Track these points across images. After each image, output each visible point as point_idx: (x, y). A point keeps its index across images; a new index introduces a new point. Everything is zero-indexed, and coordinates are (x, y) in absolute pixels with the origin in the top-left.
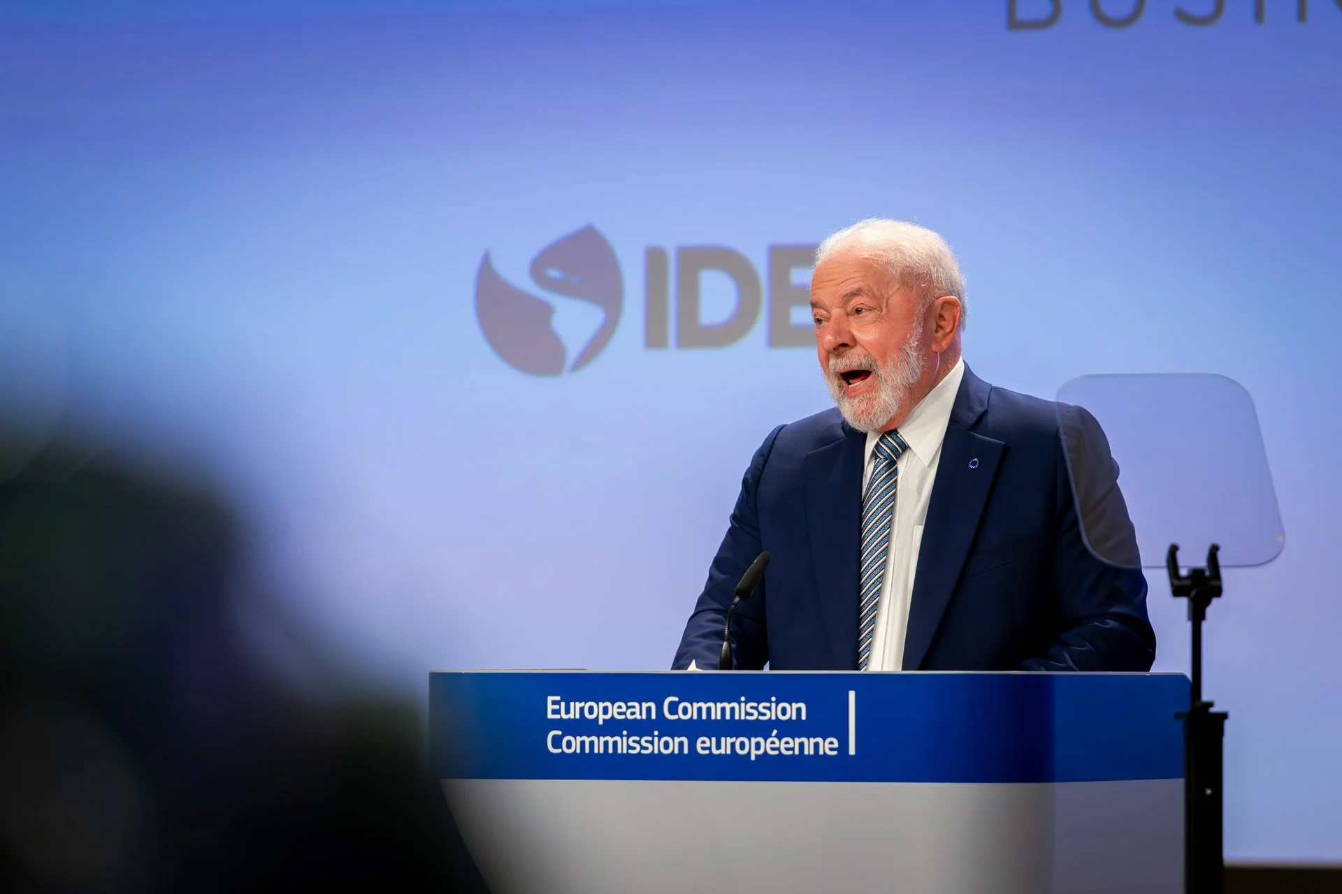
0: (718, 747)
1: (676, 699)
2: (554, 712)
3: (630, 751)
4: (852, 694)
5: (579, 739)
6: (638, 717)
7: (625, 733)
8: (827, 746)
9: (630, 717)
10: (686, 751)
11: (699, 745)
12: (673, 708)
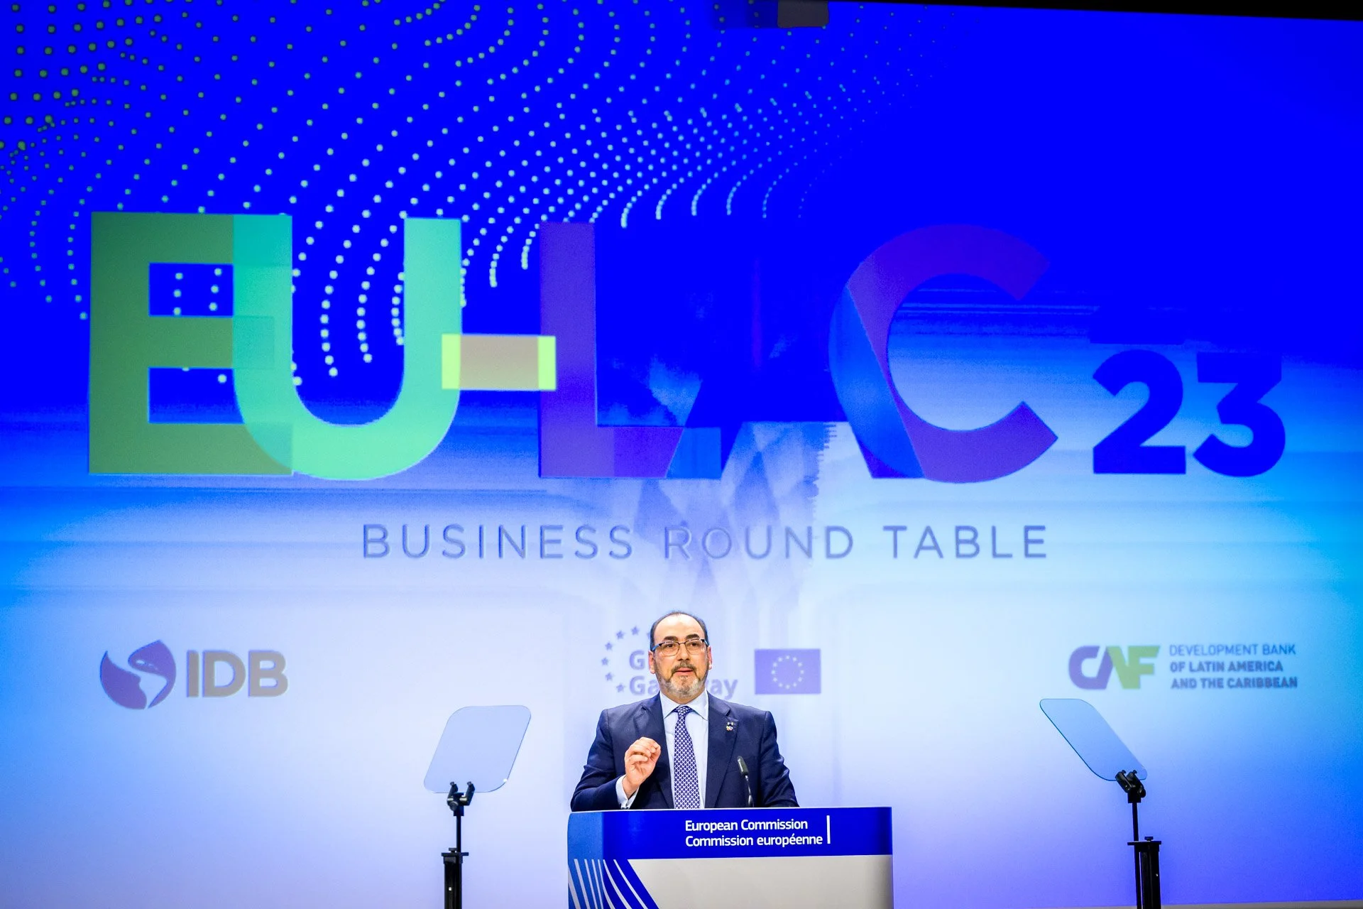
0: (767, 842)
1: (747, 821)
2: (689, 828)
3: (726, 845)
4: (828, 817)
5: (701, 840)
6: (729, 829)
7: (723, 836)
8: (818, 840)
9: (725, 829)
10: (752, 844)
11: (758, 841)
12: (746, 825)
